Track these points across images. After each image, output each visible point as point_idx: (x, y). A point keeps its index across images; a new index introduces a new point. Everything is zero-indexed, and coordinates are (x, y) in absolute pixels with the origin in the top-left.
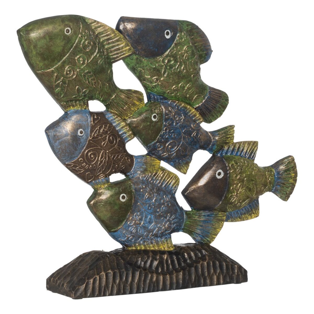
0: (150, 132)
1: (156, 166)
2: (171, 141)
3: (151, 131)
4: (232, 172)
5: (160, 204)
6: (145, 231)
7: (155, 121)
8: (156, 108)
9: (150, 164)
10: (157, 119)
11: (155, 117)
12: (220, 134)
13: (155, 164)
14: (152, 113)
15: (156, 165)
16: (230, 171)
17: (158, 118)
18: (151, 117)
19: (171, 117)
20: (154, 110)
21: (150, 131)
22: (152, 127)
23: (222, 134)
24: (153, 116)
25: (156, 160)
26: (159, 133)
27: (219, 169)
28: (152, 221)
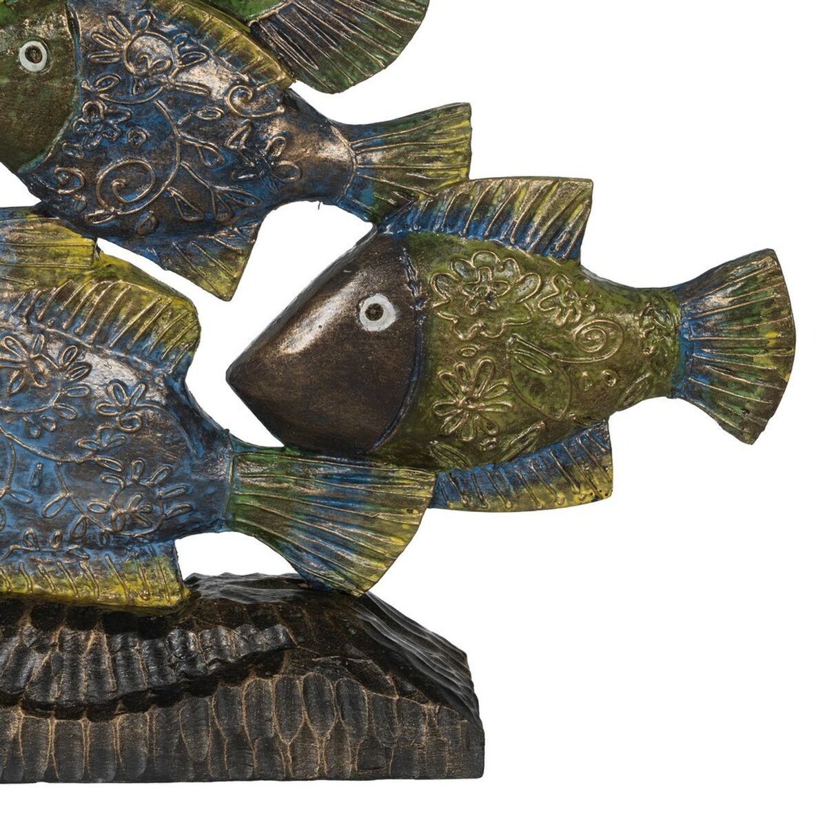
0: (15, 120)
1: (69, 260)
2: (121, 162)
3: (20, 112)
4: (435, 308)
5: (85, 417)
6: (22, 521)
7: (38, 72)
8: (43, 18)
9: (37, 251)
10: (47, 65)
11: (32, 55)
12: (391, 142)
13: (63, 252)
14: (22, 40)
15: (67, 255)
16: (429, 304)
17: (48, 61)
18: (17, 53)
19: (116, 59)
20: (33, 23)
21: (13, 114)
22: (21, 98)
23: (403, 140)
24: (22, 50)
25: (69, 237)
26: (61, 125)
27: (375, 293)
28: (53, 485)
